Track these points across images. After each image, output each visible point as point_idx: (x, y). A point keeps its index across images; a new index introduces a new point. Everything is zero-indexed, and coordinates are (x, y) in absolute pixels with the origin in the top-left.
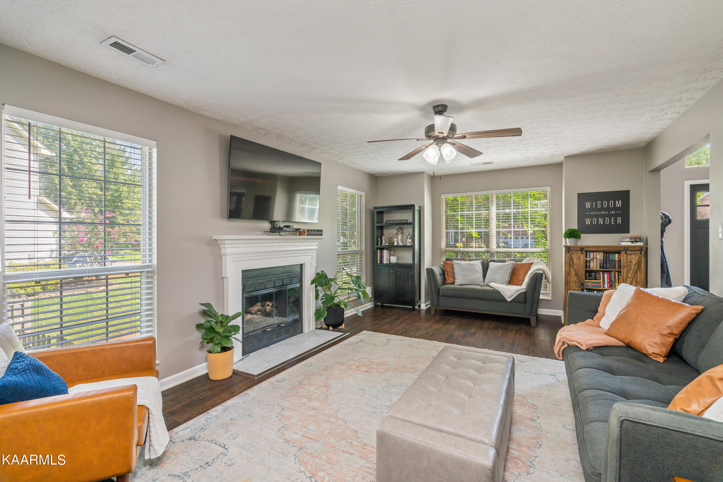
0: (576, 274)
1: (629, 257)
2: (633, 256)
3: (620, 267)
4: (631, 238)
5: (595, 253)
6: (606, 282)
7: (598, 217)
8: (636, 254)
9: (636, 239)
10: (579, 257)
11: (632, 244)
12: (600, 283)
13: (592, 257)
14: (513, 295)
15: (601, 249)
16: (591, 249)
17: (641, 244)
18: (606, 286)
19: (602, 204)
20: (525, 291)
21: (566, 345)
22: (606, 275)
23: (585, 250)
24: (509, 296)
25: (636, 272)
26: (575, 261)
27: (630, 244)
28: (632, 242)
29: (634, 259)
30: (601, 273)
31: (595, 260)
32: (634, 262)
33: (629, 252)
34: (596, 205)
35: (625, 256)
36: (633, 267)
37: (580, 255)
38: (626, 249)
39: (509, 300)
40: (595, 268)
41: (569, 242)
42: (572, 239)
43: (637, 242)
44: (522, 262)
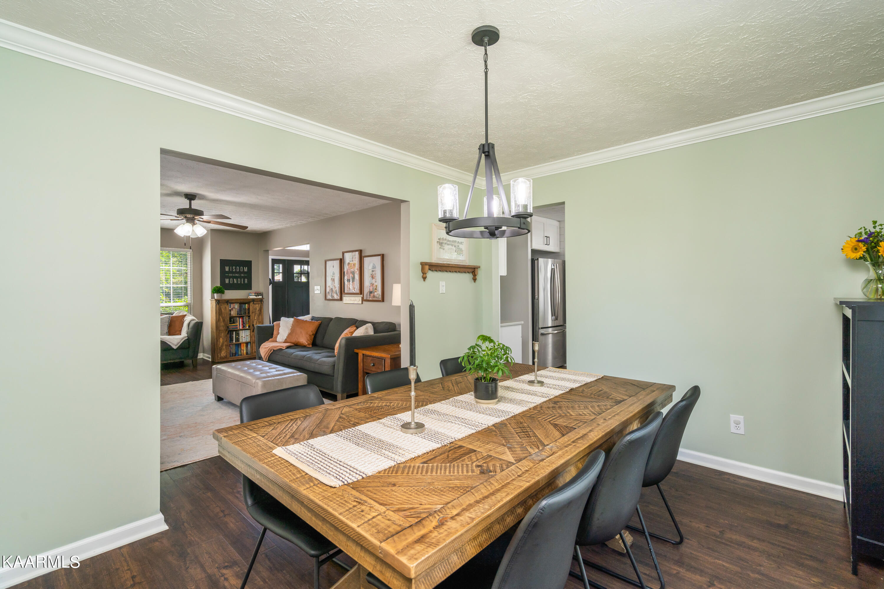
0: (224, 321)
1: (255, 306)
2: (257, 305)
3: (249, 313)
4: (255, 293)
5: (234, 304)
6: (241, 324)
7: (234, 277)
8: (259, 304)
9: (258, 294)
10: (226, 307)
11: (256, 297)
12: (237, 325)
13: (232, 307)
14: (179, 343)
15: (239, 301)
16: (233, 301)
17: (260, 297)
18: (241, 328)
19: (236, 269)
20: (187, 338)
21: (272, 351)
22: (240, 319)
23: (228, 302)
24: (176, 344)
25: (259, 316)
26: (223, 311)
27: (255, 297)
28: (256, 296)
29: (257, 307)
30: (238, 318)
31: (234, 309)
32: (258, 309)
33: (255, 303)
34: (232, 269)
35: (253, 305)
36: (257, 312)
37: (226, 306)
38: (253, 300)
39: (175, 347)
40: (234, 315)
41: (217, 296)
42: (219, 294)
43: (258, 296)
44: (174, 315)
